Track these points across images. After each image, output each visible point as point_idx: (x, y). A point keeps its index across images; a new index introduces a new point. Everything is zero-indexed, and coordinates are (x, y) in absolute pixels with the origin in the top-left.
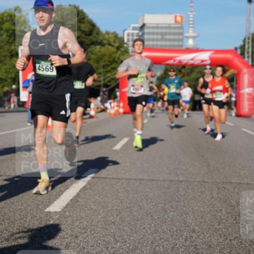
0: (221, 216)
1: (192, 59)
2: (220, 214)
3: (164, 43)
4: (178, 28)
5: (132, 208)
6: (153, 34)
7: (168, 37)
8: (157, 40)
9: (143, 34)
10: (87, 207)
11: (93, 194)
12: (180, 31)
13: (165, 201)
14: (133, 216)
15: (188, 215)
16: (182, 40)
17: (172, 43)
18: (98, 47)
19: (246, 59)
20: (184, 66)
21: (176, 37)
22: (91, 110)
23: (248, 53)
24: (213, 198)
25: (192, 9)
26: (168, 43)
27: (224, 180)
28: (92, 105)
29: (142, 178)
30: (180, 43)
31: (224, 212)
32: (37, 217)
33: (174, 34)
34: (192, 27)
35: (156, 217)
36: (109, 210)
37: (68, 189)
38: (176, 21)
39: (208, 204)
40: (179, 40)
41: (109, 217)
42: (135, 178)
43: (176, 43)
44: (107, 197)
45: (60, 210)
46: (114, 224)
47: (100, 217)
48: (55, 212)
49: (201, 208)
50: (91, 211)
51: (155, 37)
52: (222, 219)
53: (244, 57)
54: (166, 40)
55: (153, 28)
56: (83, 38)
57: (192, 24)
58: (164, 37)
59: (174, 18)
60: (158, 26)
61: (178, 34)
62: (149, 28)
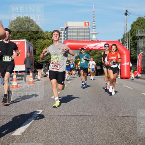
0: (113, 136)
1: (95, 46)
2: (113, 134)
3: (79, 38)
4: (87, 29)
5: (62, 132)
6: (73, 32)
7: (81, 34)
8: (75, 36)
9: (67, 33)
10: (36, 132)
11: (39, 124)
12: (88, 31)
13: (81, 127)
14: (63, 137)
15: (94, 135)
16: (89, 36)
17: (83, 38)
18: (41, 40)
19: (125, 46)
20: (90, 51)
21: (86, 34)
22: (38, 76)
23: (126, 43)
24: (108, 125)
25: (94, 18)
26: (81, 38)
27: (115, 115)
28: (39, 73)
29: (68, 115)
30: (88, 38)
31: (115, 133)
32: (7, 139)
33: (84, 32)
34: (94, 29)
35: (76, 137)
36: (49, 134)
37: (25, 122)
38: (85, 25)
39: (106, 129)
40: (87, 36)
41: (49, 138)
42: (64, 115)
43: (86, 38)
44: (48, 126)
45: (20, 134)
46: (52, 142)
47: (44, 138)
48: (18, 136)
49: (101, 131)
50: (39, 134)
51: (74, 34)
52: (114, 137)
53: (124, 45)
54: (80, 36)
55: (73, 29)
56: (33, 35)
57: (94, 27)
58: (79, 34)
59: (84, 24)
60: (75, 28)
61: (87, 32)
62: (70, 29)
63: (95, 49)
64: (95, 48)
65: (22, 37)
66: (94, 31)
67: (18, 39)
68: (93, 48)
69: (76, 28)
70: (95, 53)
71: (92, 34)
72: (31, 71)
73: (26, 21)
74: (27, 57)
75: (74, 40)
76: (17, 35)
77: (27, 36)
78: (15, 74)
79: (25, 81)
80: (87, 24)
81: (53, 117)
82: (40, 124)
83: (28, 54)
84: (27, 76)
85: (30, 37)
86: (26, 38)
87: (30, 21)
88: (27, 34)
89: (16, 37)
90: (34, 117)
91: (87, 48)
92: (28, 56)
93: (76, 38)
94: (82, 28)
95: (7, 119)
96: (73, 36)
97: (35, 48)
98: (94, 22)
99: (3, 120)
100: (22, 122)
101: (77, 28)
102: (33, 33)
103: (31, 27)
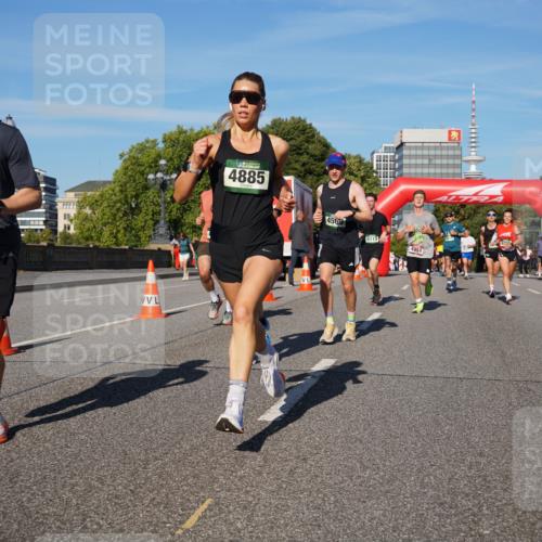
1: (476, 195)
3: (432, 171)
4: (453, 148)
5: (387, 419)
6: (416, 157)
7: (438, 161)
8: (422, 166)
9: (401, 158)
12: (457, 152)
13: (437, 408)
14: (389, 430)
15: (472, 430)
16: (460, 166)
17: (444, 171)
20: (463, 205)
21: (451, 162)
24: (510, 404)
25: (474, 121)
26: (438, 171)
27: (528, 378)
29: (401, 373)
30: (457, 171)
33: (448, 157)
34: (474, 147)
35: (423, 432)
36: (352, 421)
38: (450, 138)
39: (504, 414)
40: (454, 166)
41: (353, 431)
42: (391, 373)
43: (451, 171)
46: (361, 442)
47: (339, 431)
49: (492, 419)
50: (326, 421)
51: (419, 161)
54: (435, 166)
55: (416, 148)
56: (312, 165)
57: (474, 142)
58: (433, 162)
59: (447, 134)
60: (422, 146)
61: (454, 157)
62: (410, 148)
63: (475, 202)
64: (475, 198)
66: (473, 153)
68: (469, 199)
69: (425, 144)
70: (475, 211)
71: (467, 161)
72: (306, 258)
73: (296, 128)
74: (297, 221)
75: (419, 176)
77: (297, 166)
79: (291, 283)
80: (454, 134)
83: (299, 212)
84: (296, 270)
85: (306, 170)
86: (295, 171)
87: (306, 129)
88: (296, 161)
92: (300, 219)
93: (426, 171)
94: (442, 145)
96: (416, 166)
98: (473, 131)
101: (427, 144)
102: (312, 160)
103: (307, 144)
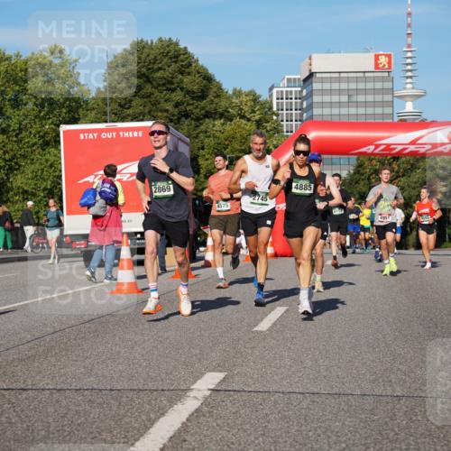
1: (413, 143)
3: (353, 111)
4: (382, 80)
6: (331, 92)
7: (361, 98)
8: (340, 104)
9: (310, 94)
11: (215, 424)
12: (388, 85)
13: (366, 438)
16: (391, 104)
17: (370, 111)
18: (218, 122)
20: (396, 157)
21: (379, 98)
22: (206, 251)
25: (409, 40)
26: (361, 111)
28: (210, 241)
29: (316, 390)
30: (388, 110)
33: (375, 91)
34: (411, 77)
37: (163, 414)
38: (377, 65)
40: (383, 104)
42: (301, 390)
43: (379, 110)
44: (245, 431)
51: (335, 98)
54: (357, 104)
55: (331, 80)
56: (188, 105)
57: (411, 71)
58: (354, 99)
59: (372, 61)
60: (339, 76)
61: (383, 92)
62: (322, 80)
63: (412, 153)
64: (412, 148)
65: (149, 112)
66: (409, 86)
67: (135, 118)
68: (404, 149)
69: (342, 75)
70: (412, 165)
71: (401, 97)
73: (165, 54)
75: (336, 119)
76: (134, 103)
77: (169, 106)
78: (127, 245)
80: (383, 60)
81: (264, 400)
82: (217, 425)
84: (169, 250)
85: (179, 113)
86: (165, 114)
87: (180, 55)
88: (167, 101)
89: (130, 112)
90: (195, 398)
91: (382, 147)
93: (344, 111)
94: (367, 75)
95: (100, 404)
96: (331, 104)
97: (196, 152)
98: (409, 54)
99: (88, 408)
100: (152, 416)
101: (345, 75)
102: (188, 98)
103: (180, 76)
